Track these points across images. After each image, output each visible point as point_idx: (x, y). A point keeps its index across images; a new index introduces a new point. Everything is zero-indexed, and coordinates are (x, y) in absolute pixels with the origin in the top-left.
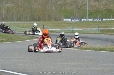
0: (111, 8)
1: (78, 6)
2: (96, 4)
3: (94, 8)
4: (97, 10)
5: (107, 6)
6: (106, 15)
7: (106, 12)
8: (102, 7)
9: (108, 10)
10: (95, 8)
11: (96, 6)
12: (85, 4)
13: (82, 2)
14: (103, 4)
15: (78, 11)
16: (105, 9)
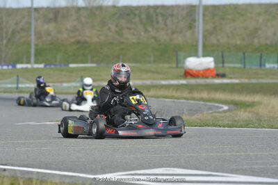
0: (87, 39)
1: (7, 33)
2: (51, 29)
3: (44, 39)
4: (52, 44)
5: (77, 33)
6: (74, 55)
7: (75, 47)
8: (65, 35)
9: (79, 42)
10: (49, 38)
11: (49, 34)
12: (23, 29)
13: (16, 24)
14: (67, 29)
15: (6, 44)
16: (73, 40)
